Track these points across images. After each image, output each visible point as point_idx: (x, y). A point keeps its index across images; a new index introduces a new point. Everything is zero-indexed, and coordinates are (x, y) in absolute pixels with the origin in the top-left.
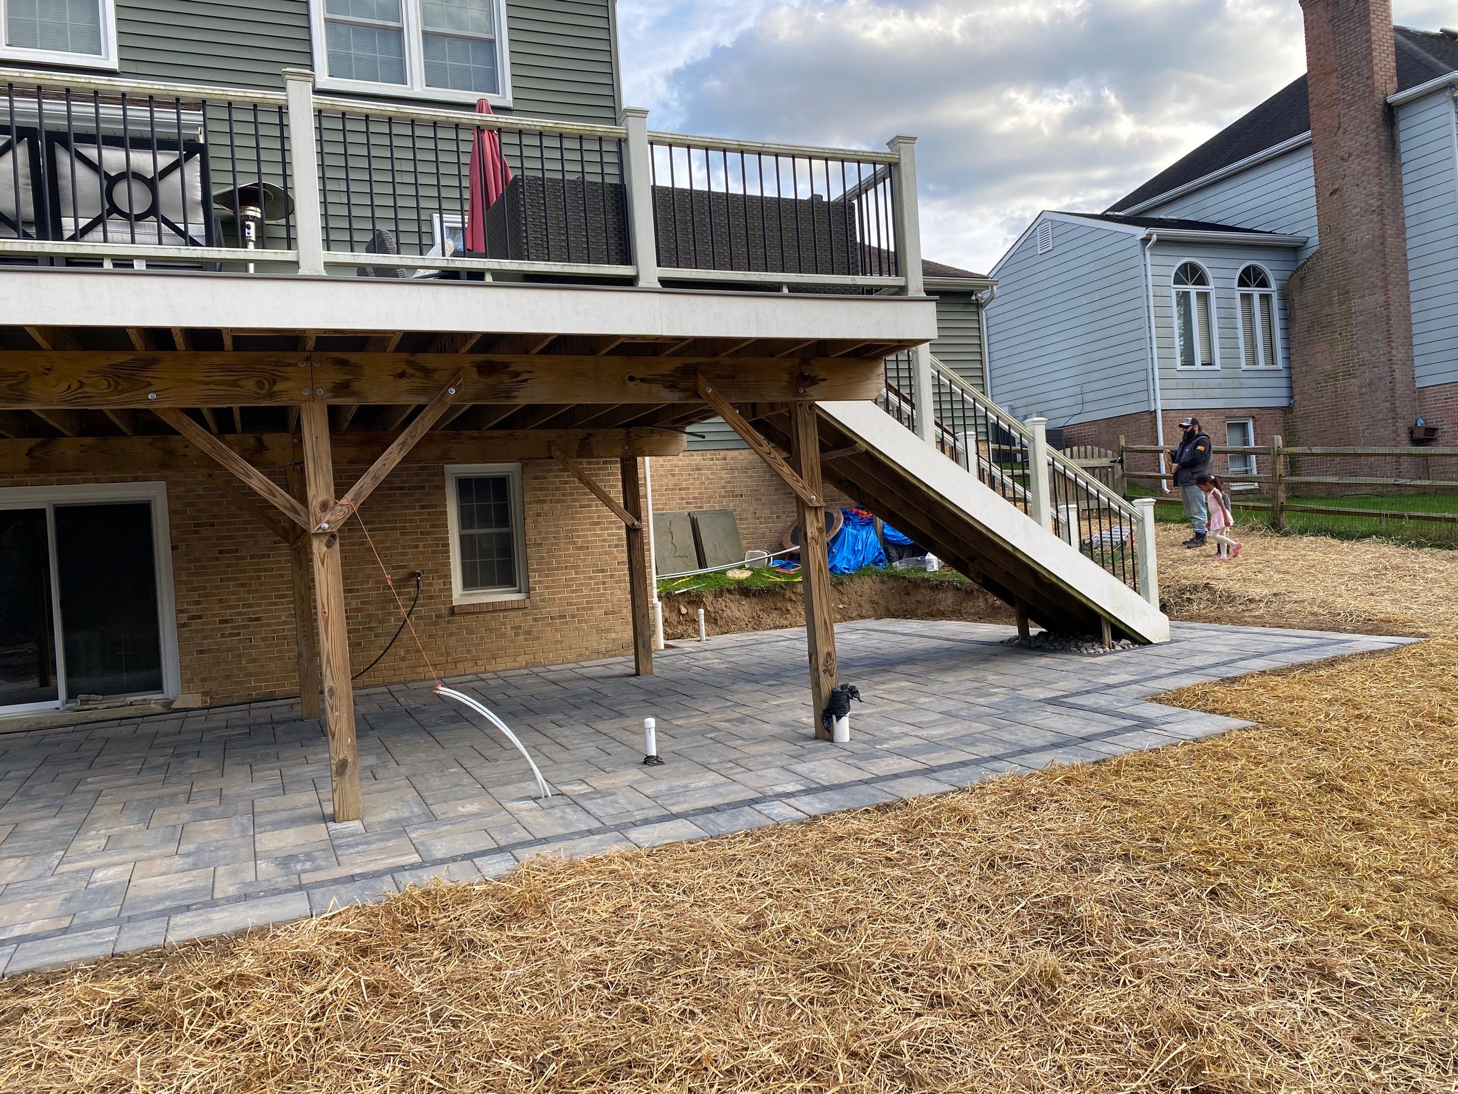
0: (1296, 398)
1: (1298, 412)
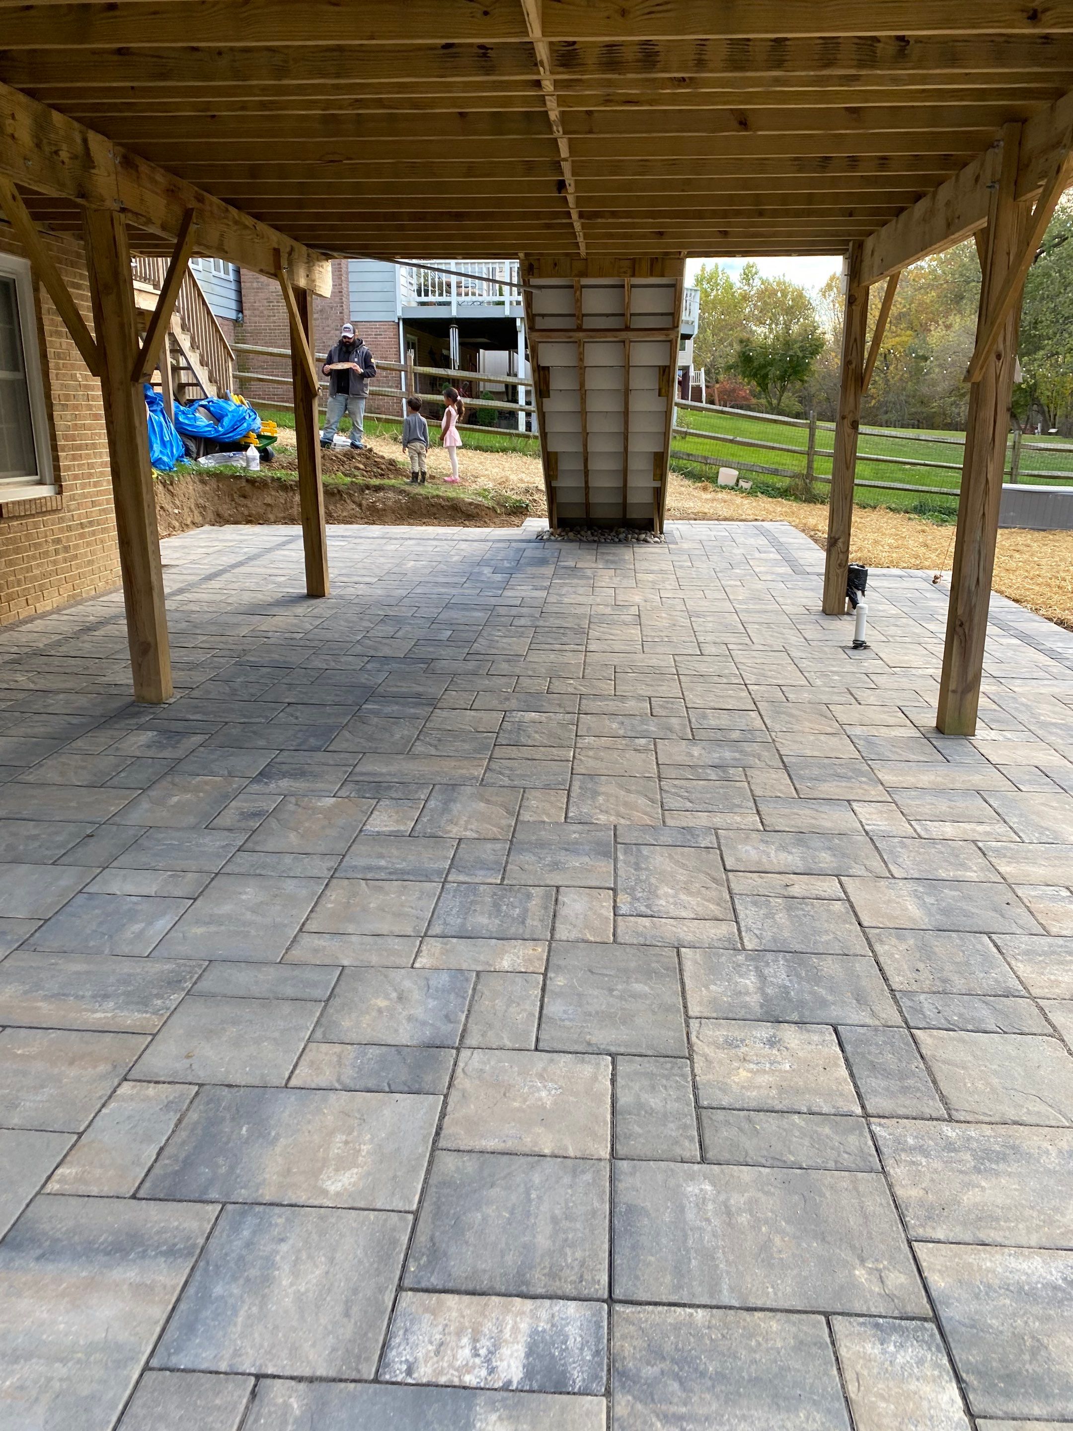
0: (246, 312)
1: (249, 326)
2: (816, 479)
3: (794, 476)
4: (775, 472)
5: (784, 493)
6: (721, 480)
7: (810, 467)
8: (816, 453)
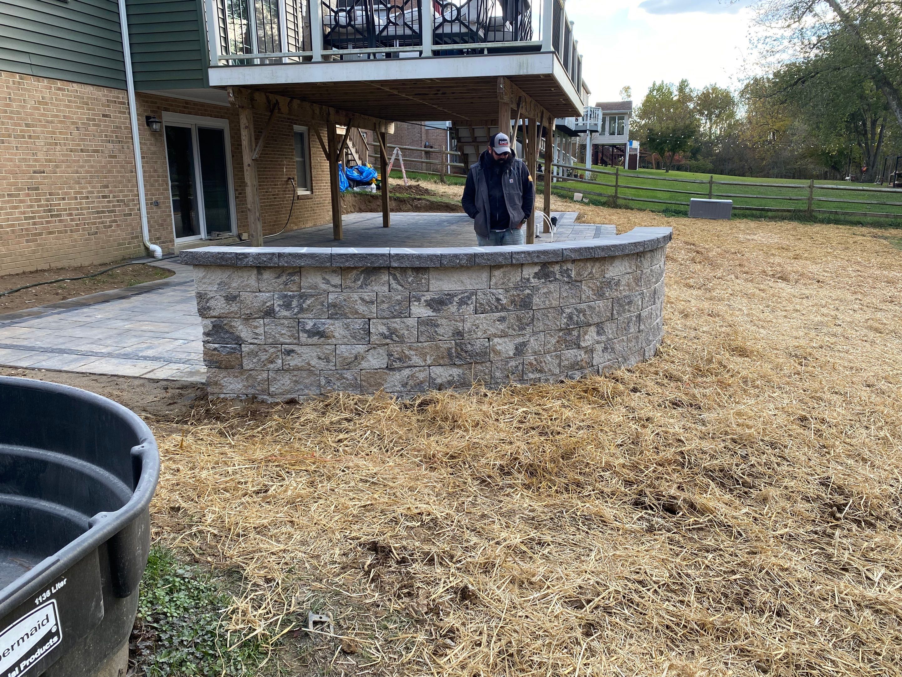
2: (619, 198)
3: (609, 196)
4: (600, 195)
5: (604, 204)
6: (575, 199)
7: (616, 193)
8: (619, 186)
